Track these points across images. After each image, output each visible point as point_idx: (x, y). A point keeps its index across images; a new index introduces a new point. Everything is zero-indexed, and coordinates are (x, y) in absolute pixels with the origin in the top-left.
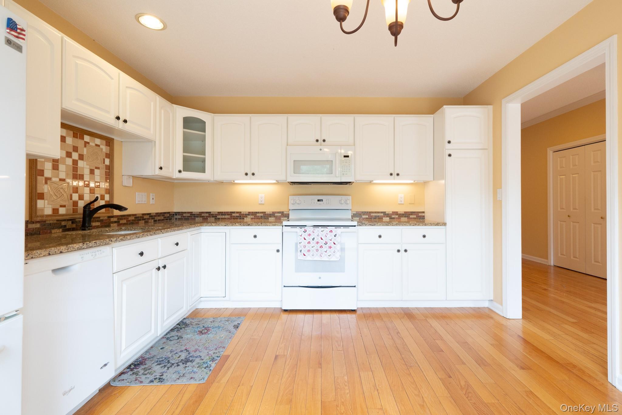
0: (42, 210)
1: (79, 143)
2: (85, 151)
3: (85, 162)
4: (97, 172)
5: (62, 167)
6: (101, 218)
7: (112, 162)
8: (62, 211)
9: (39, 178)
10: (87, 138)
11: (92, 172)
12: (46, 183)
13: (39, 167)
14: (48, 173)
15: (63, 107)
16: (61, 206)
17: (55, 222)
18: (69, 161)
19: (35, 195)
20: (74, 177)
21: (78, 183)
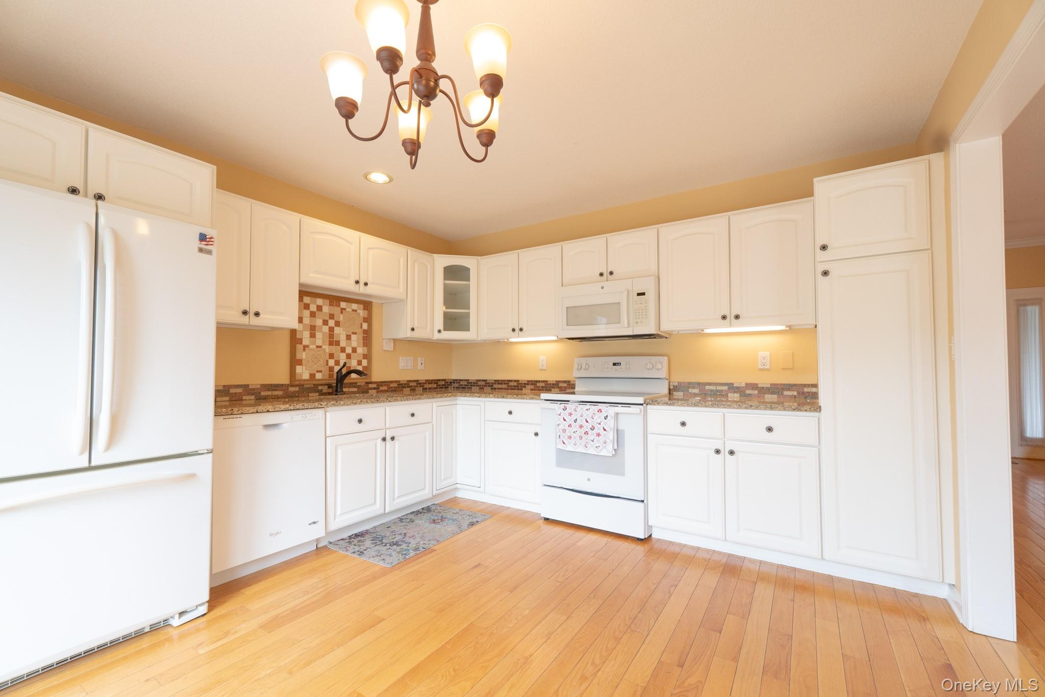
0: (301, 375)
1: (336, 310)
2: (341, 318)
3: (341, 329)
4: (354, 337)
5: (319, 335)
6: (358, 384)
7: (370, 326)
8: (319, 376)
9: (298, 346)
10: (343, 305)
11: (348, 338)
12: (304, 350)
13: (298, 336)
14: (306, 342)
15: (302, 281)
16: (318, 372)
17: (312, 386)
18: (326, 329)
19: (294, 362)
20: (331, 344)
21: (335, 349)
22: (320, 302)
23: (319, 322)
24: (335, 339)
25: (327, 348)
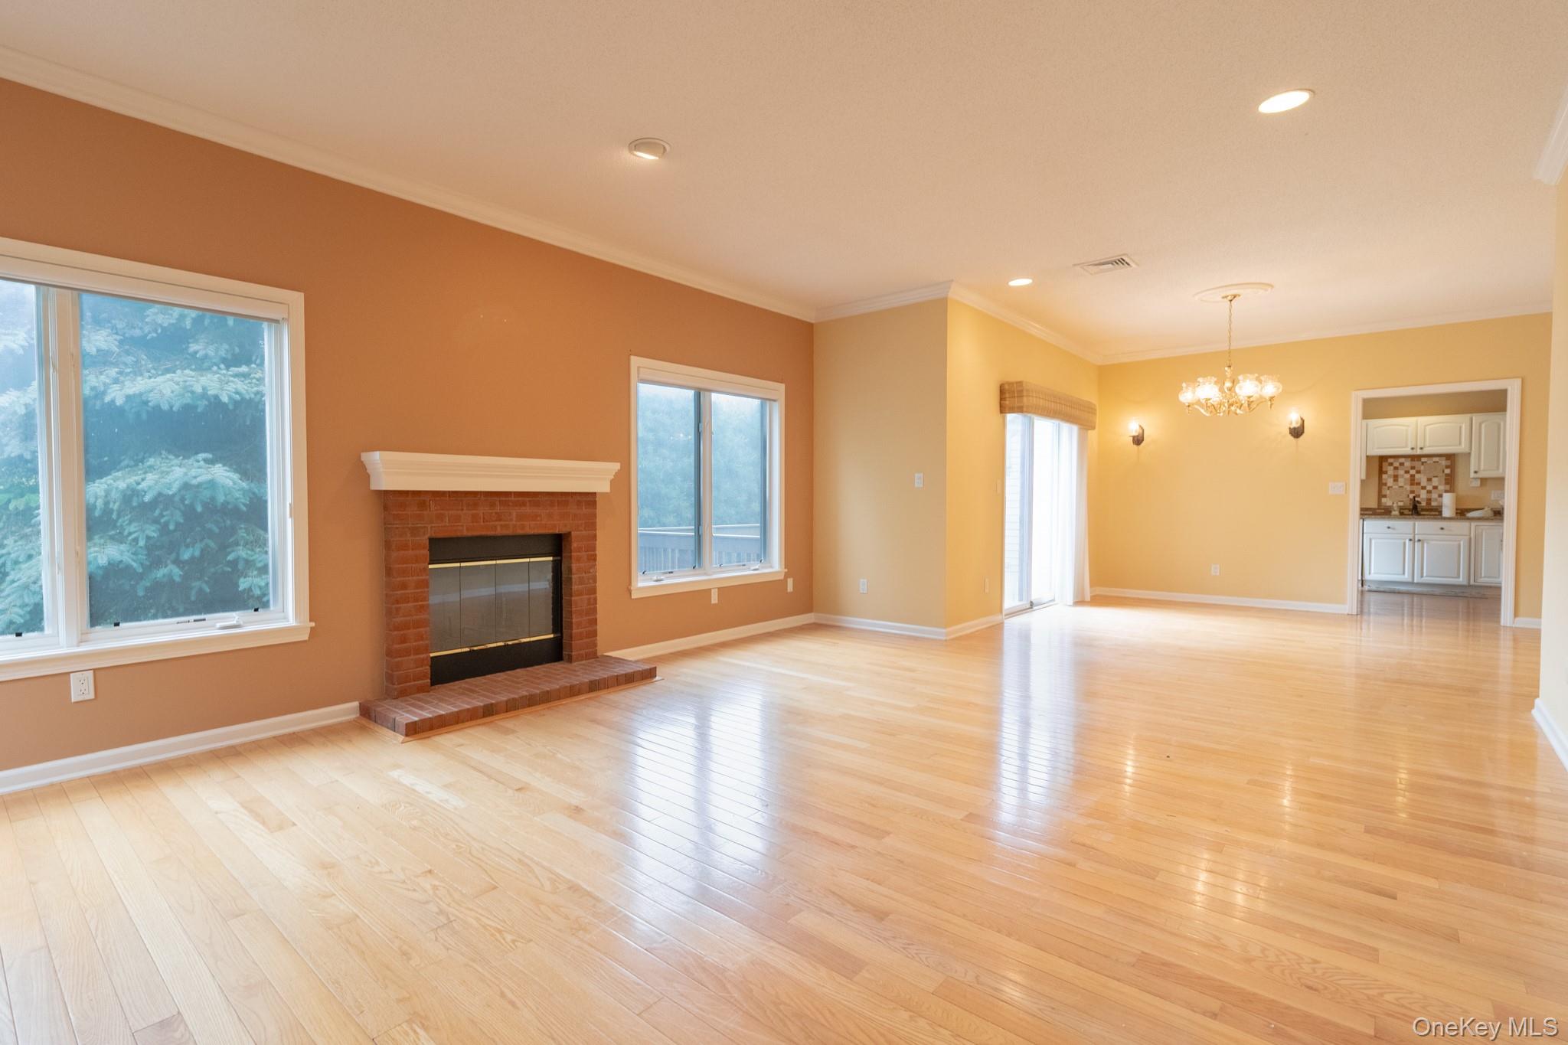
0: (1386, 503)
1: (1417, 464)
2: (1422, 468)
3: (1422, 475)
4: (1434, 479)
5: (1401, 480)
7: (1453, 470)
8: (1400, 503)
9: (1384, 487)
10: (1423, 460)
11: (1429, 480)
12: (1388, 489)
14: (1389, 484)
15: (1368, 454)
16: (1400, 501)
17: (1396, 508)
18: (1408, 476)
19: (1381, 496)
20: (1412, 484)
21: (1415, 488)
22: (1402, 460)
23: (1401, 472)
24: (1416, 481)
25: (1408, 488)
